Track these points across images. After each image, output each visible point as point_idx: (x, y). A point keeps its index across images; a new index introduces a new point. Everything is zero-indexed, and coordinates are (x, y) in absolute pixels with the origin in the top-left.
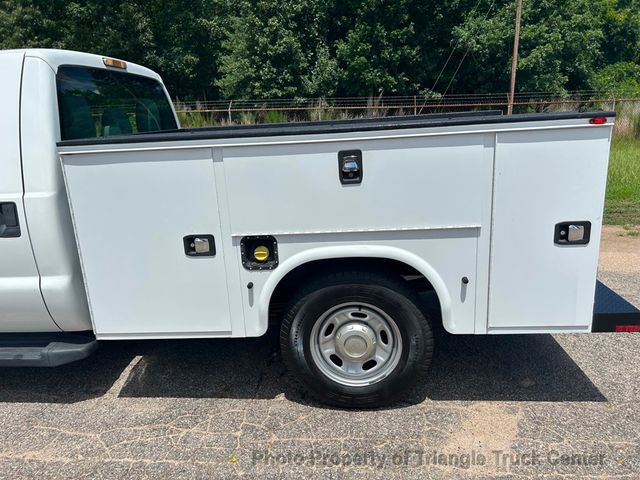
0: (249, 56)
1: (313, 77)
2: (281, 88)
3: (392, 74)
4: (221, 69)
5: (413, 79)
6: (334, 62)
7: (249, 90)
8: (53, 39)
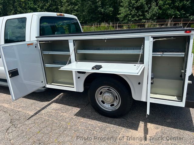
0: (128, 7)
1: (149, 13)
2: (138, 17)
3: (178, 11)
4: (119, 12)
5: (187, 12)
6: (157, 8)
7: (127, 18)
8: (75, 6)
